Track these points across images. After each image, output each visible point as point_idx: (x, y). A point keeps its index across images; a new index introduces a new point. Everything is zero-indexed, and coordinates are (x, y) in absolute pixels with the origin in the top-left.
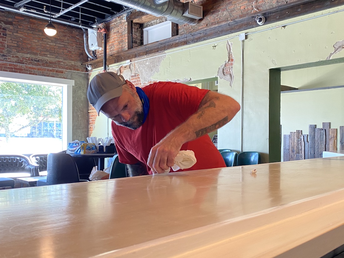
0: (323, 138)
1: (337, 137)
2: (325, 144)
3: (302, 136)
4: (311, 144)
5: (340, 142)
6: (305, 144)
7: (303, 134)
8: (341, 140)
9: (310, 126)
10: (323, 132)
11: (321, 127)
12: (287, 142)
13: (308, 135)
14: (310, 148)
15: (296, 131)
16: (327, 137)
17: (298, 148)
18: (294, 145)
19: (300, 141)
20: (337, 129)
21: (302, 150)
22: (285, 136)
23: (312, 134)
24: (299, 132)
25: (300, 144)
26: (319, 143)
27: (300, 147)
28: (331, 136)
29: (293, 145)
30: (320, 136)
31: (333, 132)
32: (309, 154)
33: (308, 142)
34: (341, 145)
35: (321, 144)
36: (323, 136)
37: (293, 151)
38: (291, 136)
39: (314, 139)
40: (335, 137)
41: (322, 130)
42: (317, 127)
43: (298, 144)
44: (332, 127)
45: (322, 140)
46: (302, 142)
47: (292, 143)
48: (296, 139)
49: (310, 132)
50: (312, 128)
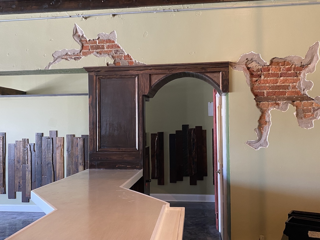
0: (50, 147)
1: (63, 146)
2: (52, 153)
3: (28, 145)
4: (37, 153)
5: (67, 150)
6: (32, 154)
7: (29, 142)
8: (68, 149)
9: (37, 134)
10: (50, 140)
11: (48, 135)
12: (12, 152)
13: (34, 144)
14: (37, 158)
15: (21, 140)
16: (54, 146)
17: (24, 158)
18: (20, 155)
19: (26, 151)
20: (64, 138)
21: (28, 161)
22: (9, 145)
23: (39, 143)
24: (26, 141)
25: (26, 153)
26: (46, 152)
27: (26, 157)
28: (58, 145)
29: (18, 155)
30: (47, 145)
31: (60, 141)
32: (36, 164)
33: (35, 151)
34: (67, 153)
35: (48, 153)
36: (50, 145)
37: (19, 162)
38: (16, 145)
39: (41, 148)
40: (62, 146)
41: (49, 138)
42: (44, 136)
43: (24, 154)
44: (59, 136)
45: (49, 149)
46: (28, 151)
47: (18, 153)
48: (22, 149)
49: (37, 141)
50: (39, 137)
